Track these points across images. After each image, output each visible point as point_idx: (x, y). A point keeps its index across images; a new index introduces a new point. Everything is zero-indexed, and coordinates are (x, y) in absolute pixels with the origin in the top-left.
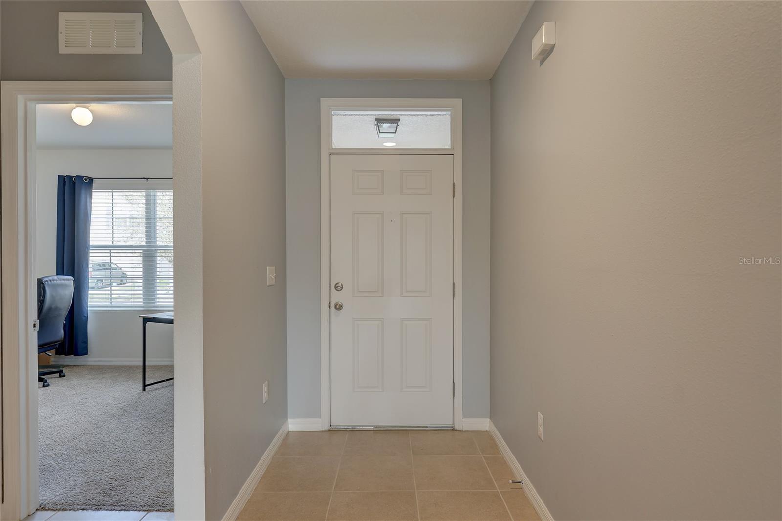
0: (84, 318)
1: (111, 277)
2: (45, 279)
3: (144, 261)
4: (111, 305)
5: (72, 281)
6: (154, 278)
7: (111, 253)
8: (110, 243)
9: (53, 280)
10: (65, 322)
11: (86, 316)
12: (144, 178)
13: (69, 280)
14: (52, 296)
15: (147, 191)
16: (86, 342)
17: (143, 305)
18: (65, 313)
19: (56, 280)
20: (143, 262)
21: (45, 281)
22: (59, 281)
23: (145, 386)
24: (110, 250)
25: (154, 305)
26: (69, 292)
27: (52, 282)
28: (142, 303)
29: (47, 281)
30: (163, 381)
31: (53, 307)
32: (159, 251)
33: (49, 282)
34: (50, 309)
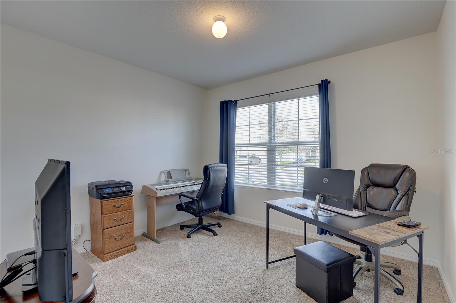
0: (232, 190)
1: (248, 164)
2: (210, 166)
3: (267, 153)
4: (248, 183)
5: (226, 168)
6: (274, 166)
7: (248, 148)
8: (248, 142)
9: (215, 167)
10: (222, 193)
11: (233, 189)
12: (268, 94)
13: (224, 167)
14: (214, 177)
15: (269, 103)
16: (233, 206)
17: (267, 185)
18: (222, 188)
19: (216, 167)
20: (267, 155)
21: (210, 167)
22: (218, 167)
23: (268, 263)
24: (248, 146)
25: (274, 186)
26: (225, 174)
27: (214, 168)
28: (266, 184)
29: (211, 167)
30: (283, 259)
31: (215, 184)
32: (277, 146)
33: (212, 168)
34: (213, 186)
